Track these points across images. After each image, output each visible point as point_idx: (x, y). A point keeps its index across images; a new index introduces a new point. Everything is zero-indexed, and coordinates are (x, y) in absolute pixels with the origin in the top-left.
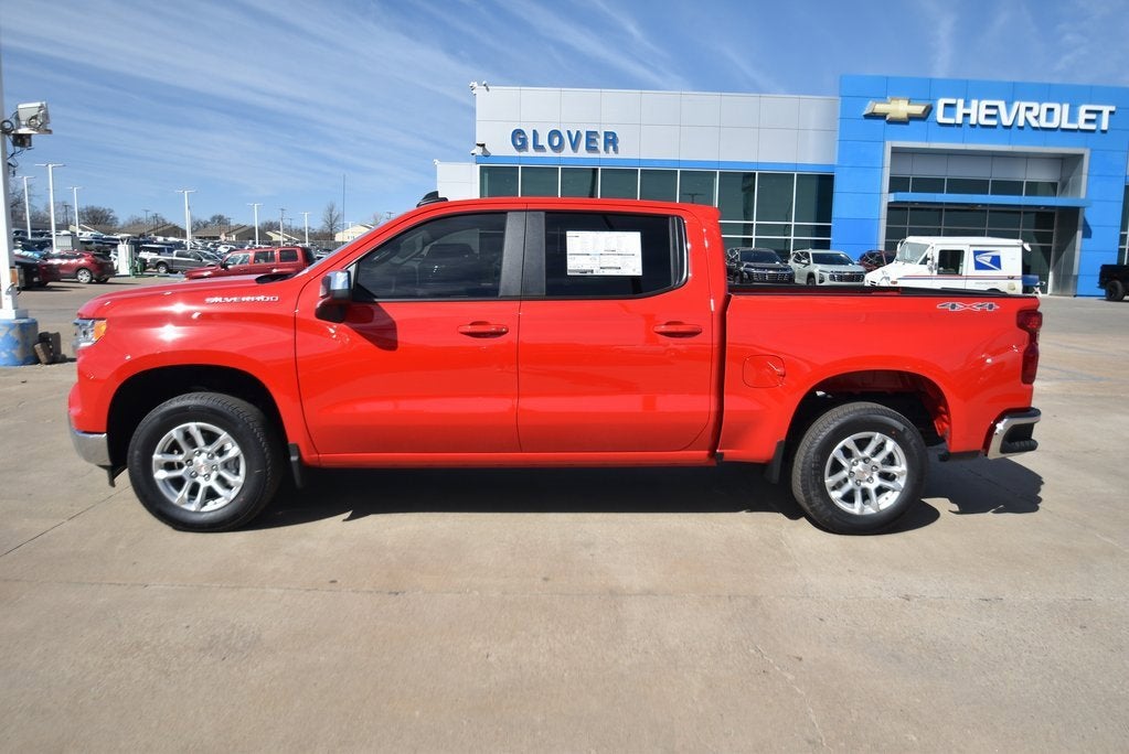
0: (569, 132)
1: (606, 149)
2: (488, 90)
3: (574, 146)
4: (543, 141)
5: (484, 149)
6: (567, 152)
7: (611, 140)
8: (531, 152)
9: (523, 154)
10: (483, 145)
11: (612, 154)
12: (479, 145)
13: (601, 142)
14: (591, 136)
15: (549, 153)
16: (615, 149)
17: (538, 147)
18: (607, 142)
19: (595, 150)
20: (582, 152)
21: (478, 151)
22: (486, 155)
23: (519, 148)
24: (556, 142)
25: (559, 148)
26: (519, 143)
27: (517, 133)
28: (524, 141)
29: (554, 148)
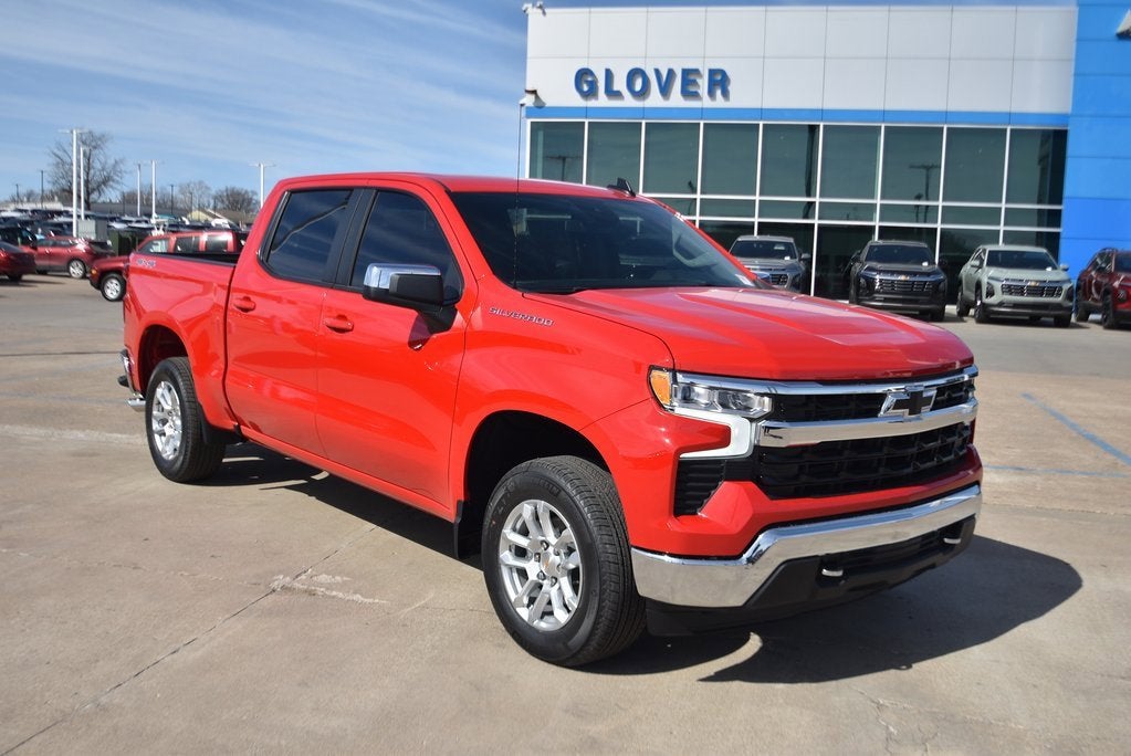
0: (657, 72)
1: (711, 93)
2: (544, 13)
3: (665, 90)
4: (620, 84)
5: (537, 97)
6: (655, 99)
7: (719, 81)
8: (602, 101)
9: (592, 103)
10: (534, 92)
11: (719, 102)
12: (528, 92)
13: (703, 83)
14: (689, 76)
15: (629, 101)
16: (725, 94)
17: (612, 93)
18: (712, 85)
19: (695, 95)
20: (676, 99)
21: (529, 100)
22: (539, 106)
23: (586, 95)
24: (638, 85)
25: (643, 93)
26: (585, 88)
27: (583, 76)
28: (593, 86)
29: (636, 95)
